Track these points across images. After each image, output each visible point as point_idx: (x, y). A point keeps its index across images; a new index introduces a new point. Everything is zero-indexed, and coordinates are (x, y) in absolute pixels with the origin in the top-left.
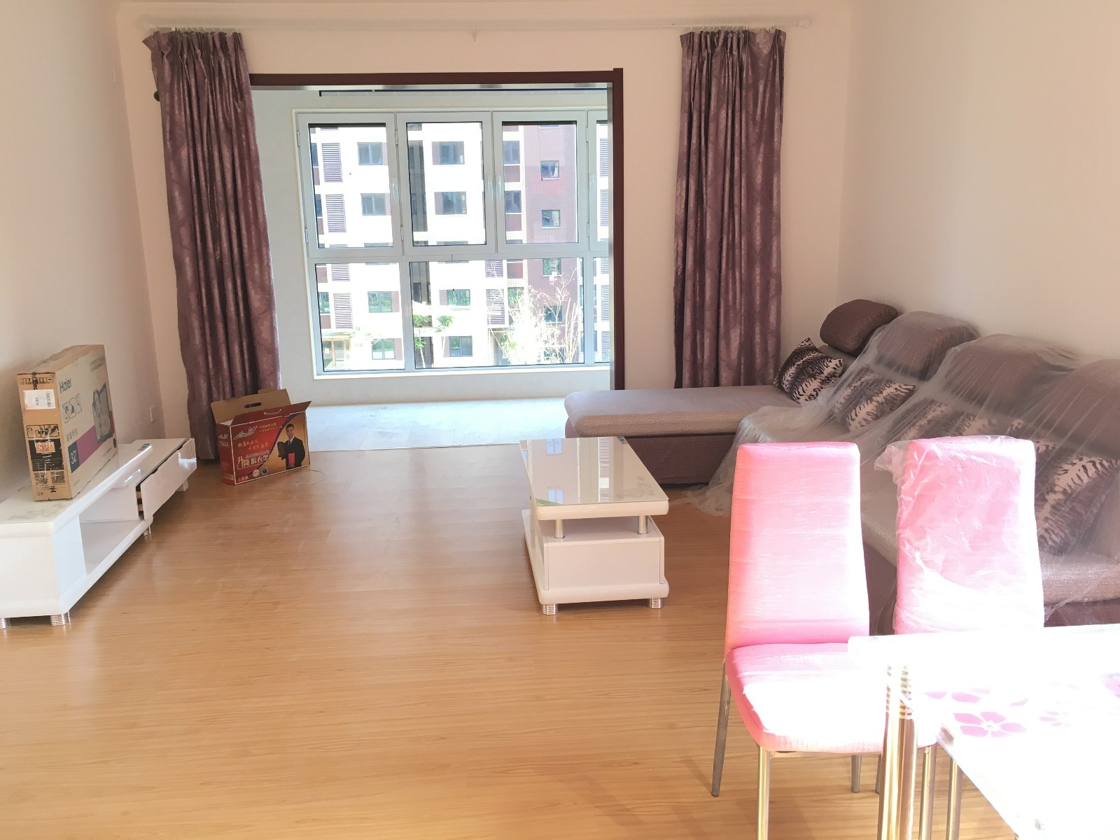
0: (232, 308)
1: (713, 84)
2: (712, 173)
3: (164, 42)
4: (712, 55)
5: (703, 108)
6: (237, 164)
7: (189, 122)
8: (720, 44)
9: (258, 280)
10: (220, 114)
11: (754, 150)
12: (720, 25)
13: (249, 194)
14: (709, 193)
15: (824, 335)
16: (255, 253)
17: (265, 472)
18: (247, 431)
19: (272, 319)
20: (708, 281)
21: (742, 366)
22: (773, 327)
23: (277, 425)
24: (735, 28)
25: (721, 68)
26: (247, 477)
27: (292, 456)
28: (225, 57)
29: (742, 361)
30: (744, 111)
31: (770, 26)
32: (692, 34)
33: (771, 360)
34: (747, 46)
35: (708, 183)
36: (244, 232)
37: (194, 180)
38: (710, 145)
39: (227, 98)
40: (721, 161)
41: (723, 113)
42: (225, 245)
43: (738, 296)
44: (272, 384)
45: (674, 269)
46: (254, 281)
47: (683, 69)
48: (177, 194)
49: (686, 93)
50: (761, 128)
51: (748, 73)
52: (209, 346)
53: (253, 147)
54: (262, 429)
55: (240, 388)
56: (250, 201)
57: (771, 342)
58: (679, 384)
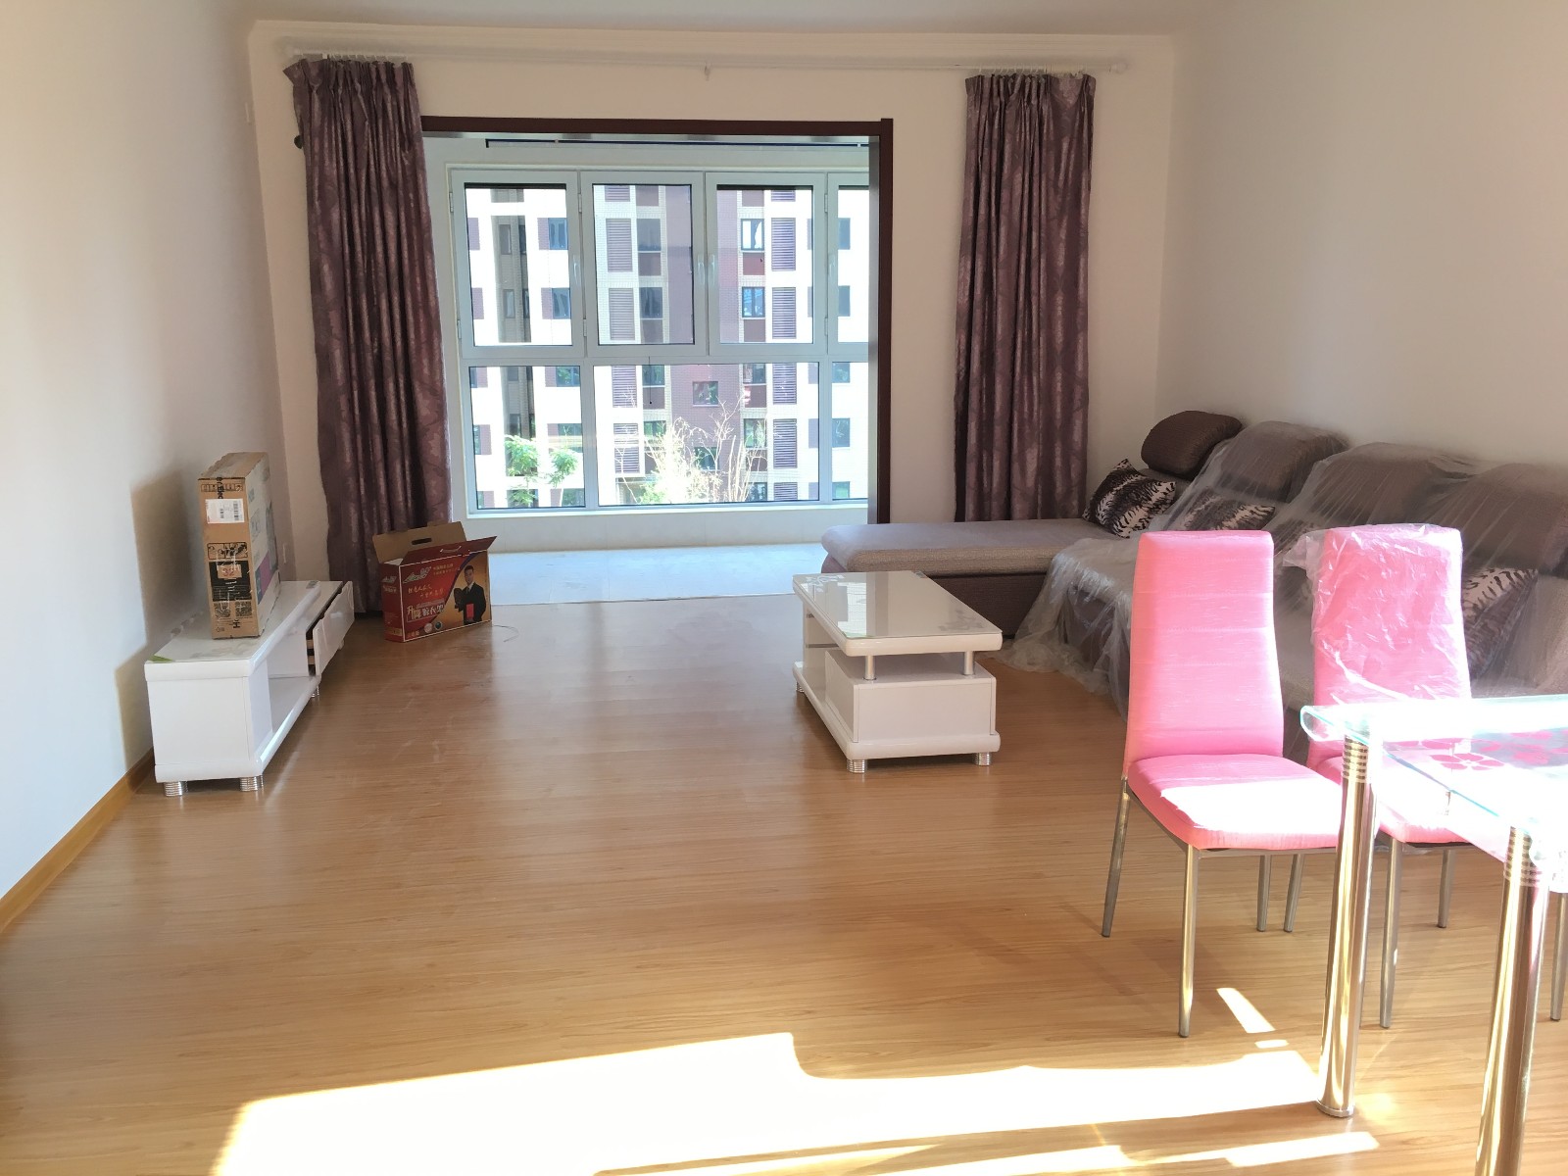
0: (393, 416)
1: (1007, 141)
2: (1005, 253)
3: (314, 72)
4: (1006, 105)
5: (994, 169)
6: (404, 231)
7: (342, 178)
8: (1016, 91)
9: (427, 381)
10: (384, 168)
11: (1054, 223)
12: (1015, 68)
13: (417, 269)
14: (1001, 278)
15: (1144, 457)
16: (424, 346)
17: (438, 627)
18: (418, 573)
19: (443, 430)
20: (999, 388)
21: (1039, 497)
22: (1077, 447)
23: (454, 567)
24: (1034, 71)
25: (1017, 119)
26: (417, 633)
27: (470, 607)
28: (391, 93)
29: (1040, 490)
30: (1043, 175)
31: (1075, 70)
32: (981, 78)
33: (1075, 489)
34: (1048, 95)
35: (1000, 266)
36: (411, 319)
37: (347, 251)
38: (1003, 218)
39: (393, 145)
40: (1015, 237)
41: (1018, 177)
42: (386, 334)
43: (1035, 408)
44: (442, 515)
45: (954, 372)
46: (422, 383)
47: (969, 121)
48: (326, 268)
49: (973, 152)
50: (1064, 197)
51: (1049, 127)
52: (361, 465)
53: (424, 210)
54: (436, 571)
55: (401, 520)
56: (418, 280)
57: (1075, 466)
58: (960, 517)
